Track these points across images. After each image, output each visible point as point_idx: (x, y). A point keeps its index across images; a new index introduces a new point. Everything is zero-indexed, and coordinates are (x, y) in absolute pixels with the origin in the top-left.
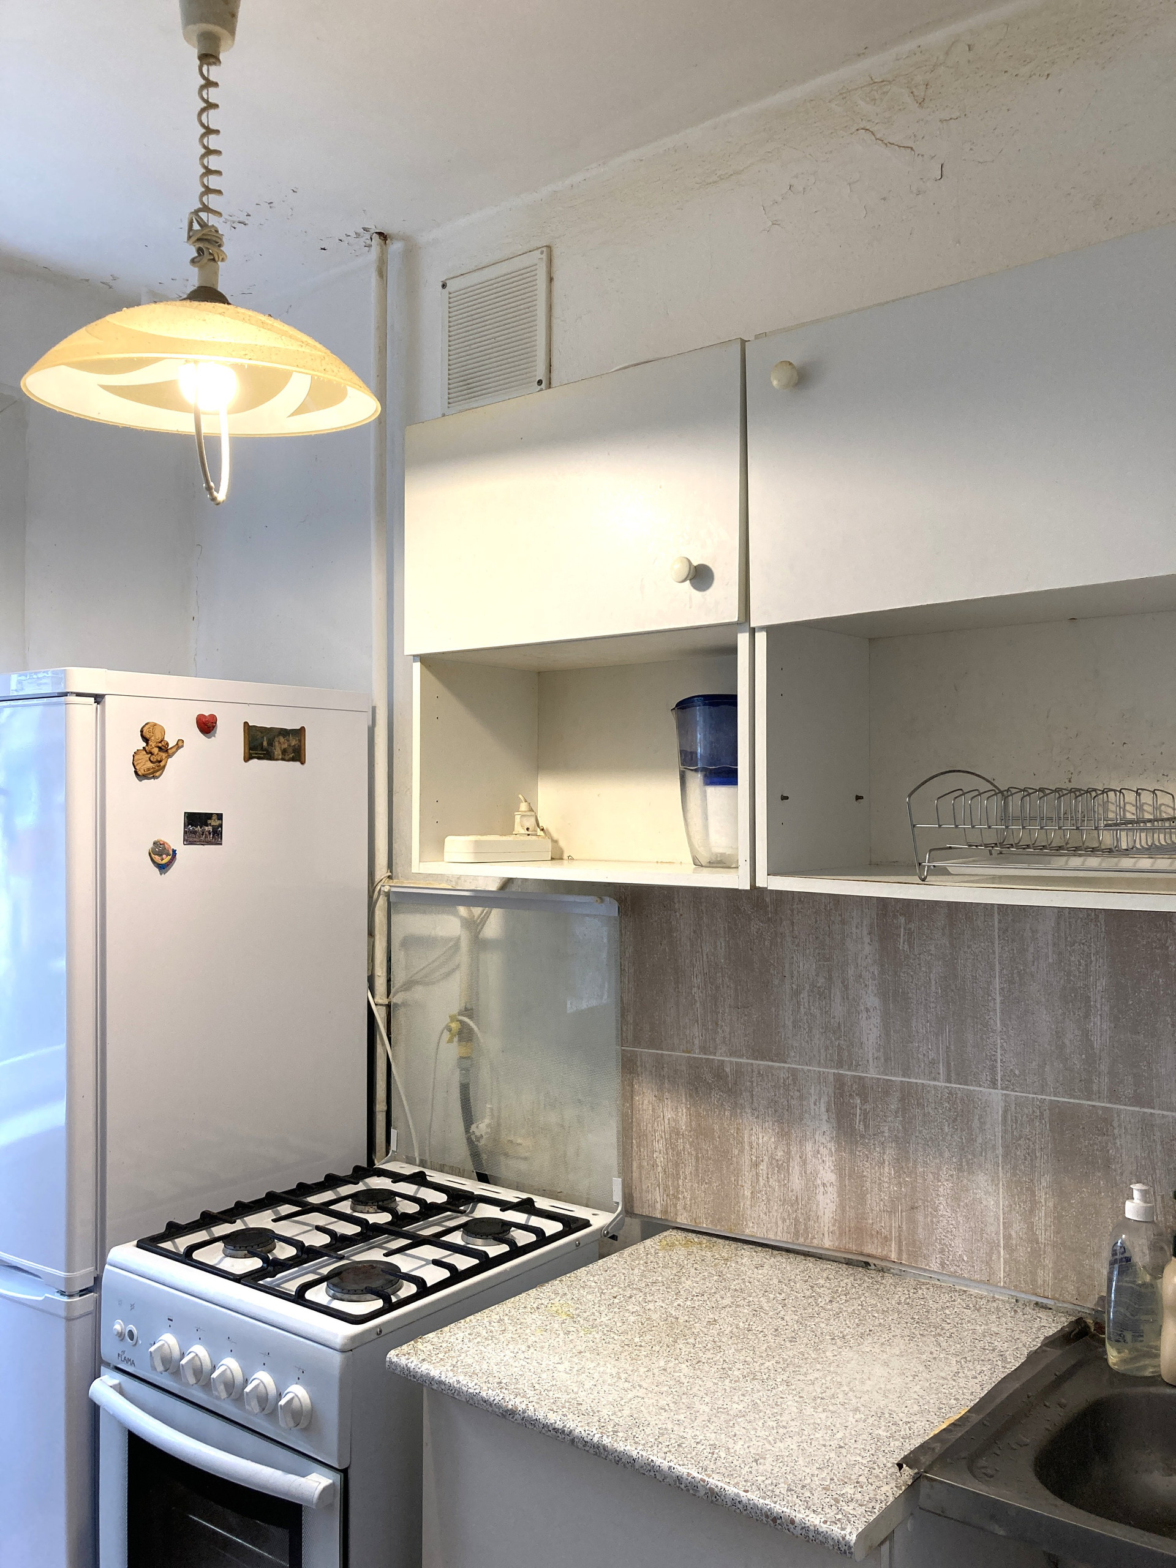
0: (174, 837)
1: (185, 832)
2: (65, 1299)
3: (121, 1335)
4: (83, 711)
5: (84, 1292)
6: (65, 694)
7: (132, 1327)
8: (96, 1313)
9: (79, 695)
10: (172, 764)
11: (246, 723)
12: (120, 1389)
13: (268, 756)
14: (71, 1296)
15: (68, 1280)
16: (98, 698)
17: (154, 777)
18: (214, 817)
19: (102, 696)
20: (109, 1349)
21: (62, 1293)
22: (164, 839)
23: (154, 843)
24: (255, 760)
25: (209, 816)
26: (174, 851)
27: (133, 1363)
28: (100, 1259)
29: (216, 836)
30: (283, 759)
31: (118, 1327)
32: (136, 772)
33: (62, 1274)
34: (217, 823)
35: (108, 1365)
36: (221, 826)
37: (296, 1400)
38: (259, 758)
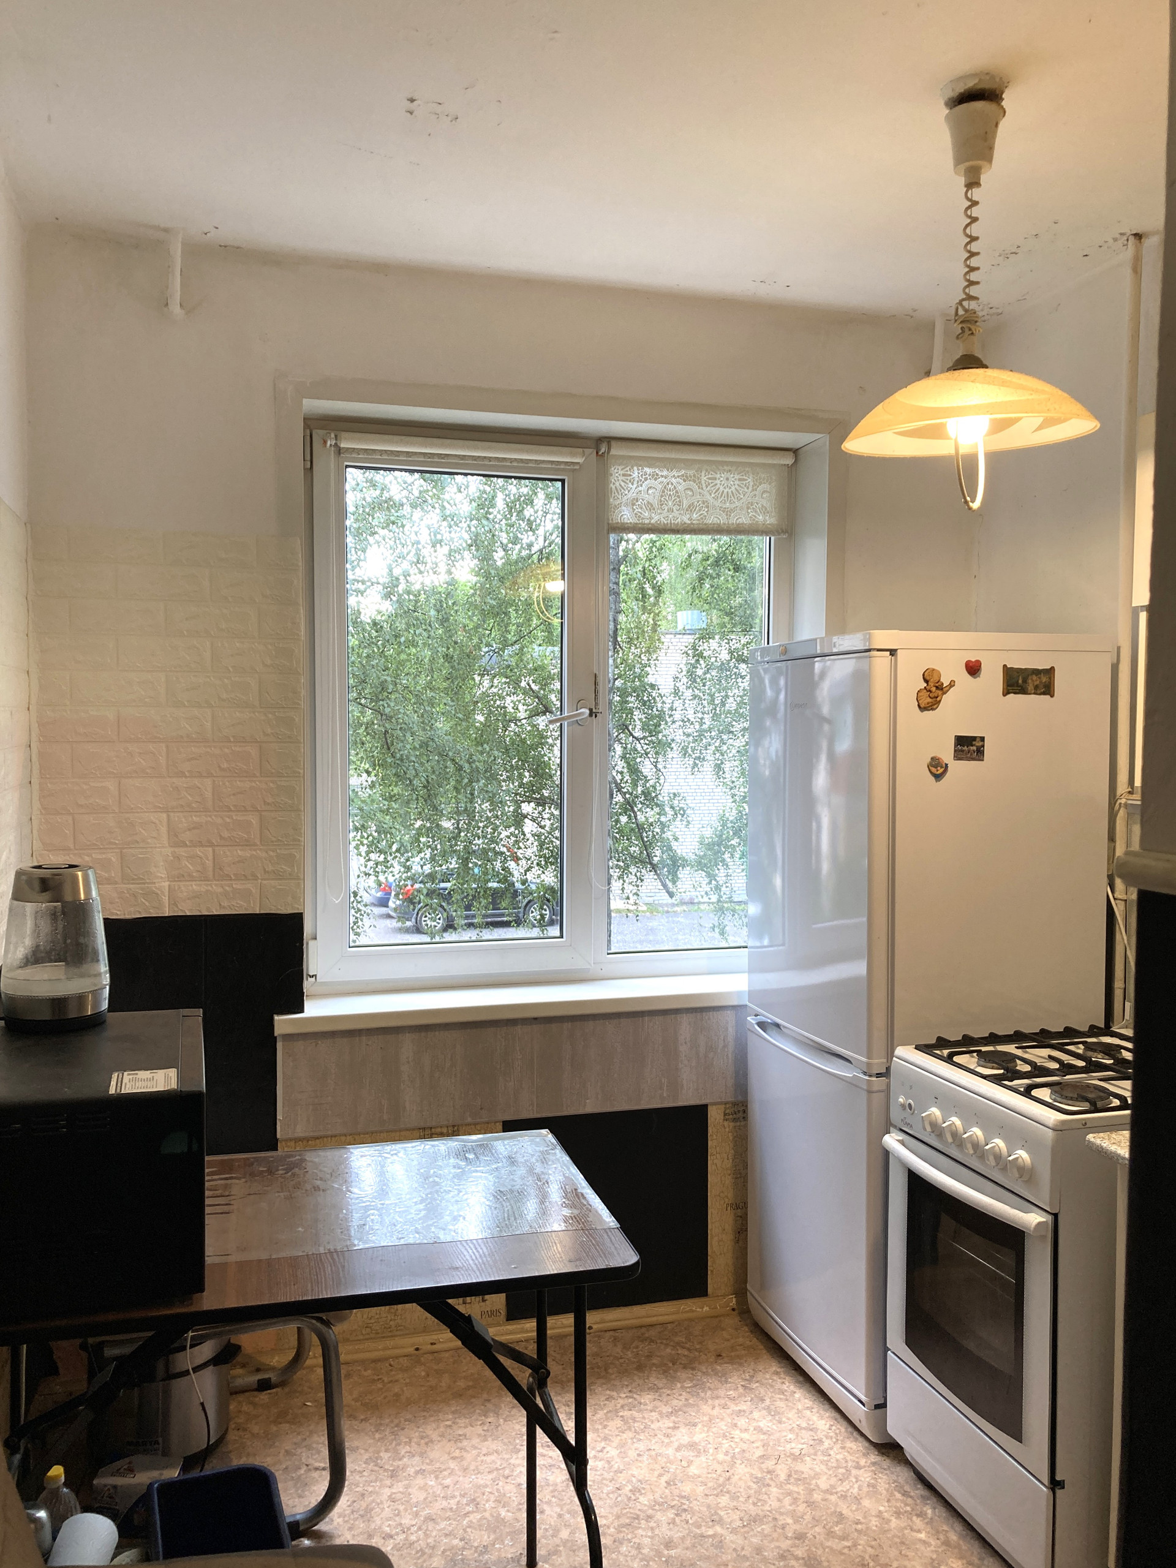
0: (947, 754)
1: (955, 751)
2: (867, 1078)
3: (903, 1106)
4: (881, 662)
5: (879, 1075)
6: (869, 650)
7: (911, 1101)
8: (888, 1091)
9: (879, 650)
10: (947, 699)
11: (1005, 666)
12: (902, 1142)
13: (1023, 691)
14: (870, 1076)
15: (868, 1064)
16: (893, 652)
17: (933, 709)
18: (978, 739)
19: (896, 650)
20: (896, 1115)
21: (865, 1073)
22: (939, 755)
23: (932, 758)
24: (1012, 695)
25: (974, 738)
26: (946, 765)
27: (911, 1126)
28: (890, 1054)
29: (979, 754)
30: (1035, 694)
31: (901, 1100)
32: (919, 706)
33: (864, 1059)
34: (981, 744)
35: (895, 1127)
36: (983, 746)
37: (1020, 1160)
38: (1015, 693)
